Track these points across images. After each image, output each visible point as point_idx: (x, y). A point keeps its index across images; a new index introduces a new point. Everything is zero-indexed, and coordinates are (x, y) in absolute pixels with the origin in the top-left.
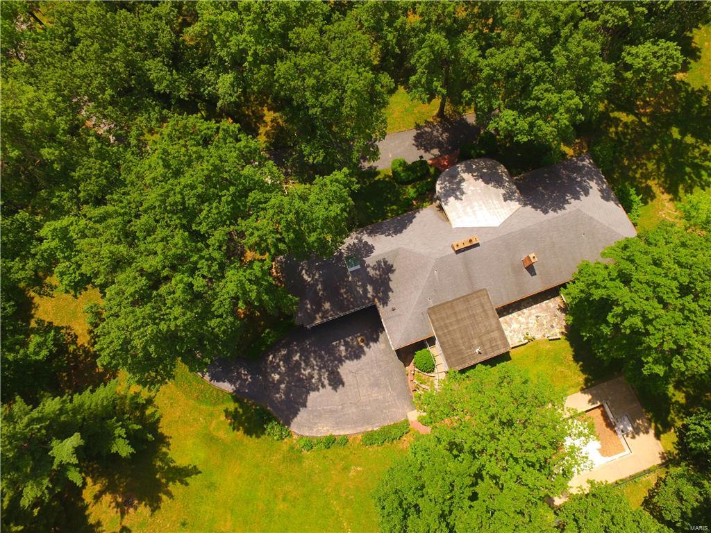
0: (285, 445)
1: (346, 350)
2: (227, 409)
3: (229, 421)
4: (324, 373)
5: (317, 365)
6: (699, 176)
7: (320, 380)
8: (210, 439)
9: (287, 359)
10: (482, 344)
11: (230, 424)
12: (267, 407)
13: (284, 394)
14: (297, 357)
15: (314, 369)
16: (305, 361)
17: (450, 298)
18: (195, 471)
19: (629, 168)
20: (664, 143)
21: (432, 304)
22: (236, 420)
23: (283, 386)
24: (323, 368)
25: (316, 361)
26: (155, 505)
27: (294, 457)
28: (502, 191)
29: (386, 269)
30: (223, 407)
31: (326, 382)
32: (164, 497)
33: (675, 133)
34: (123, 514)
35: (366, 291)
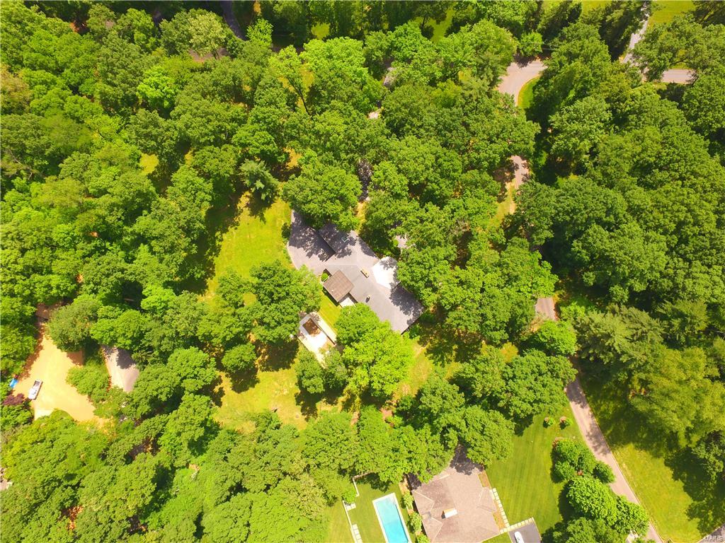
0: (283, 245)
2: (287, 223)
5: (312, 246)
6: (439, 360)
7: (308, 249)
8: (275, 220)
9: (311, 236)
10: (335, 292)
11: (283, 227)
12: (293, 236)
13: (299, 239)
14: (312, 239)
15: (310, 246)
16: (312, 242)
17: (347, 276)
18: (265, 222)
19: (432, 334)
20: (447, 343)
21: (342, 270)
22: (285, 227)
23: (301, 238)
24: (312, 249)
26: (251, 215)
27: (280, 248)
28: (393, 282)
29: (349, 253)
31: (308, 252)
32: (254, 216)
33: (455, 347)
34: (246, 207)
35: (339, 250)
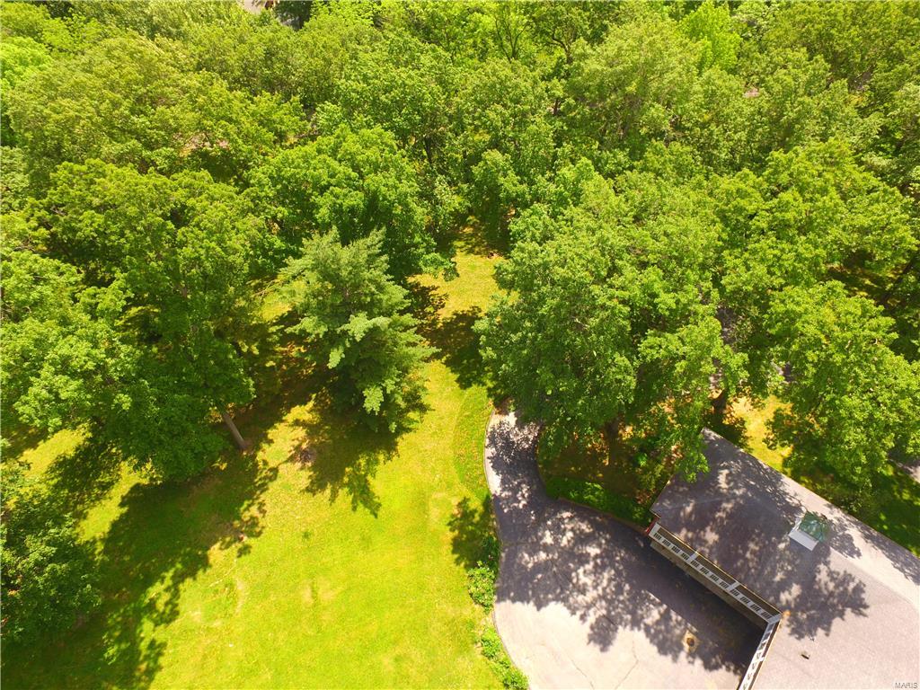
0: (472, 611)
1: (658, 623)
2: (469, 499)
3: (456, 511)
4: (602, 607)
5: (604, 589)
7: (588, 607)
11: (453, 516)
12: (504, 552)
13: (535, 563)
15: (595, 588)
16: (596, 565)
18: (374, 509)
23: (543, 556)
24: (607, 600)
25: (608, 585)
26: (315, 487)
27: (462, 636)
30: (468, 494)
31: (591, 619)
32: (328, 492)
34: (292, 459)
